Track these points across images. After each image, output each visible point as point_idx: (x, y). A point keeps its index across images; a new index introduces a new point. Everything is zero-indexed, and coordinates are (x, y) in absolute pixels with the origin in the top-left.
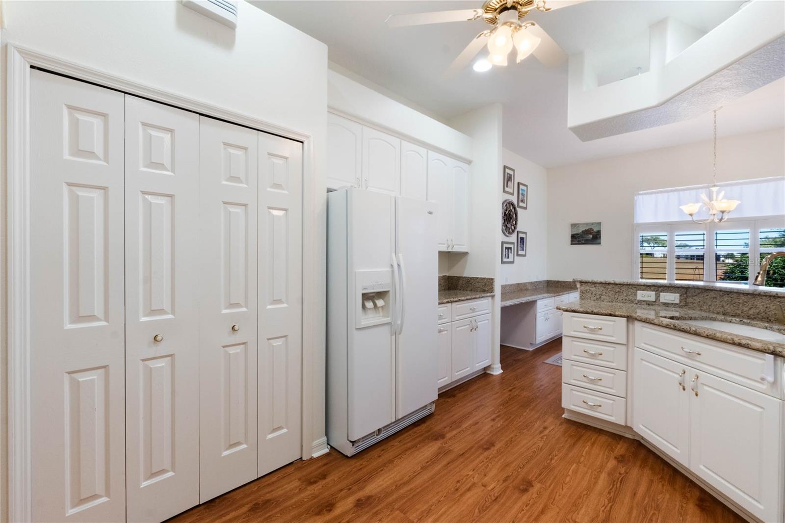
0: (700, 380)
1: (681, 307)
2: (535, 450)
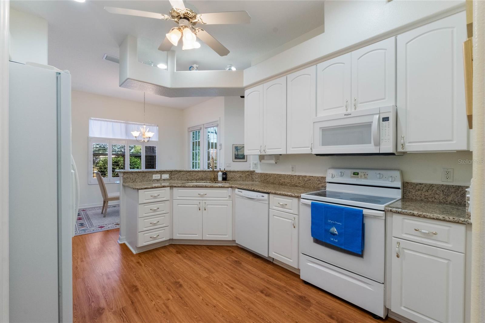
0: (206, 204)
1: (169, 180)
2: (153, 272)
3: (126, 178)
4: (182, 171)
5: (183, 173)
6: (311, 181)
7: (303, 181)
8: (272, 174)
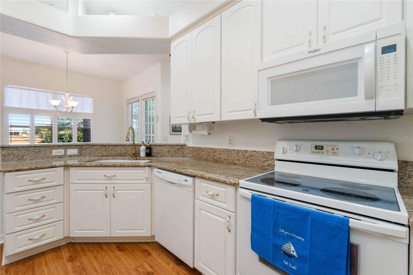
0: (116, 189)
1: (78, 156)
3: (6, 155)
4: (96, 145)
5: (96, 147)
6: (253, 158)
7: (243, 158)
8: (205, 148)
